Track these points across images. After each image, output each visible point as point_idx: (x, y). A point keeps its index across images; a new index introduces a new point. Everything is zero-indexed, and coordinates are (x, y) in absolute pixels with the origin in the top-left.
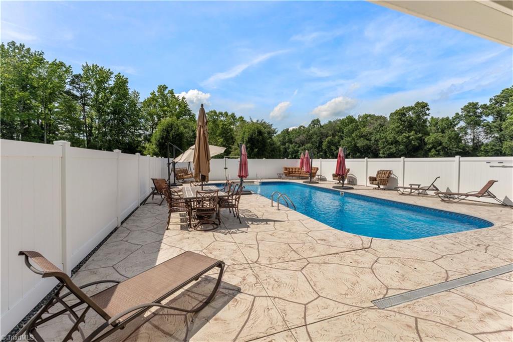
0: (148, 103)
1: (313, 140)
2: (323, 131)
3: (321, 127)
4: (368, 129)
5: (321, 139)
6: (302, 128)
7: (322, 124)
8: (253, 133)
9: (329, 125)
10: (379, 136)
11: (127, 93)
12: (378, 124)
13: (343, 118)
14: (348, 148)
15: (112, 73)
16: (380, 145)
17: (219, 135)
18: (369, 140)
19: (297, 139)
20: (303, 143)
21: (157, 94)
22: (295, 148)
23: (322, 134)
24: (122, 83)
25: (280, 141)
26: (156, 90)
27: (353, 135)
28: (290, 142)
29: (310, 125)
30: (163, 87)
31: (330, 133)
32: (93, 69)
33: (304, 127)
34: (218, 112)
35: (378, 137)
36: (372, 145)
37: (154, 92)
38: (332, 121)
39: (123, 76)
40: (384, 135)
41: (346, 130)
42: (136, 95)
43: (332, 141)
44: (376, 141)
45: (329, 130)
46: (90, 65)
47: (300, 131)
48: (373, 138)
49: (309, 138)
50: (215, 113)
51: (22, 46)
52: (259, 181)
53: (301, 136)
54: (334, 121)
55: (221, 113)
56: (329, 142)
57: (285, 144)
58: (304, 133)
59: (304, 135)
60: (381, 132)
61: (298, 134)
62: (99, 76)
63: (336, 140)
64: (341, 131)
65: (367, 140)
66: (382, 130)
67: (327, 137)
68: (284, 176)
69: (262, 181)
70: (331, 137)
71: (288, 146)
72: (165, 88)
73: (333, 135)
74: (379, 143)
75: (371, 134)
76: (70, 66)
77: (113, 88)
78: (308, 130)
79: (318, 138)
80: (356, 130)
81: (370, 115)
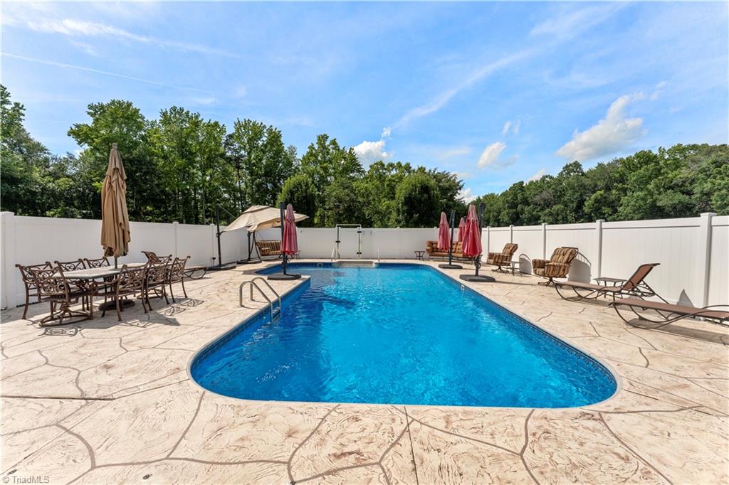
0: (306, 161)
1: (566, 198)
2: (587, 182)
3: (583, 174)
4: (684, 173)
5: (581, 195)
6: (548, 179)
7: (585, 169)
8: (412, 190)
9: (598, 171)
10: (709, 185)
11: (282, 150)
12: (710, 161)
13: (628, 155)
14: (638, 210)
15: (264, 127)
16: (713, 202)
17: (385, 196)
18: (689, 193)
19: (538, 198)
20: (548, 204)
21: (316, 147)
22: (534, 213)
23: (584, 186)
24: (275, 138)
25: (507, 202)
26: (315, 141)
27: (650, 187)
28: (526, 202)
29: (561, 174)
30: (323, 137)
31: (601, 184)
32: (246, 124)
33: (551, 178)
34: (386, 164)
35: (707, 186)
36: (694, 202)
37: (313, 145)
38: (606, 163)
39: (276, 129)
40: (724, 182)
41: (632, 177)
42: (293, 150)
43: (605, 198)
44: (706, 194)
45: (599, 179)
46: (242, 121)
47: (544, 183)
48: (697, 189)
49: (559, 196)
50: (383, 165)
51: (182, 110)
52: (376, 261)
53: (544, 193)
54: (609, 164)
55: (391, 165)
56: (597, 201)
57: (517, 207)
58: (549, 187)
59: (550, 190)
60: (715, 178)
61: (541, 189)
62: (251, 131)
63: (613, 197)
64: (622, 179)
65: (683, 193)
66: (720, 173)
67: (594, 192)
68: (426, 255)
69: (382, 261)
70: (602, 192)
71: (522, 209)
72: (324, 138)
73: (608, 188)
74: (713, 198)
75: (693, 181)
76: (223, 125)
77: (265, 146)
78: (559, 181)
79: (577, 195)
80: (657, 176)
81: (694, 146)
